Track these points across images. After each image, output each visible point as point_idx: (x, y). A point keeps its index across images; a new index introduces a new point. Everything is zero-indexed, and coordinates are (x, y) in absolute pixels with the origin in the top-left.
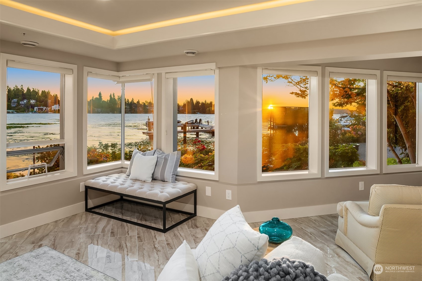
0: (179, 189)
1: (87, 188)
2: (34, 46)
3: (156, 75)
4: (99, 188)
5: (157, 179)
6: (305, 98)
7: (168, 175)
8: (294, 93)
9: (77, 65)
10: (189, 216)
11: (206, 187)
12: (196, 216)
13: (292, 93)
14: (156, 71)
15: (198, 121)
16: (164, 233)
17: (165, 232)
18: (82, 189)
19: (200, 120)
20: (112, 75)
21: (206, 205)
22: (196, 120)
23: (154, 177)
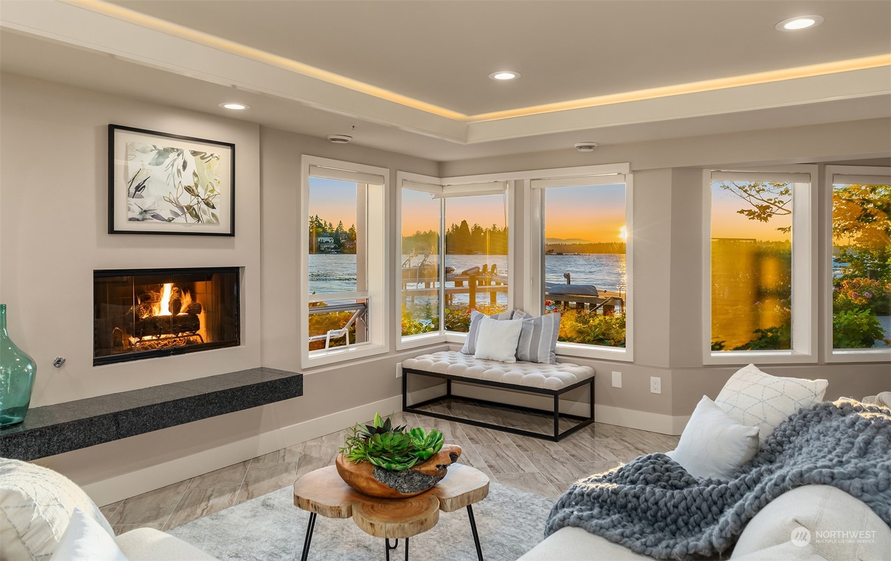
0: (573, 373)
1: (406, 371)
2: (345, 142)
3: (513, 182)
4: (431, 371)
5: (523, 358)
6: (766, 219)
7: (542, 353)
8: (746, 211)
9: (388, 170)
10: (582, 422)
11: (613, 372)
12: (594, 422)
13: (742, 212)
14: (513, 176)
15: (489, 269)
16: (555, 442)
17: (557, 441)
18: (399, 374)
19: (494, 267)
20: (428, 184)
21: (611, 403)
22: (485, 267)
23: (519, 356)
